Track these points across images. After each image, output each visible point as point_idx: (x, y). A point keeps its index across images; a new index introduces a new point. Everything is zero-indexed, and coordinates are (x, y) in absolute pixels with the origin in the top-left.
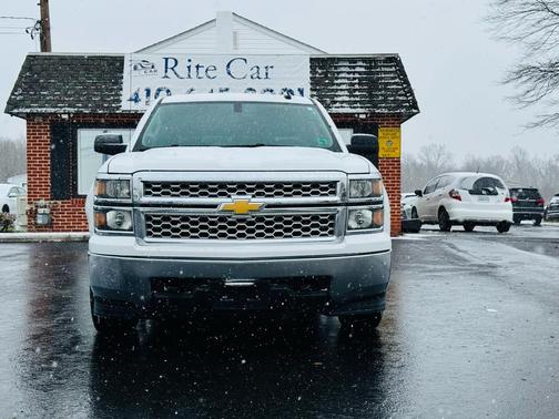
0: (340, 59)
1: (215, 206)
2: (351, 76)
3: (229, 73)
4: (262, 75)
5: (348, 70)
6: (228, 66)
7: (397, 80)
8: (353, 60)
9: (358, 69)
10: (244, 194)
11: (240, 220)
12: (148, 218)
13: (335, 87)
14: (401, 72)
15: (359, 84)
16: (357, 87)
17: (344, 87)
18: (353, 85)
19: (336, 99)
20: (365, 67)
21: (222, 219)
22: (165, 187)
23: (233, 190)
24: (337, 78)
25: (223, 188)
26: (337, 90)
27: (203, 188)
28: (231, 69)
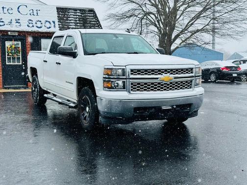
0: (70, 9)
1: (157, 79)
2: (75, 17)
3: (19, 12)
4: (35, 14)
5: (74, 14)
6: (18, 8)
7: (94, 20)
8: (75, 10)
9: (78, 14)
10: (166, 73)
11: (165, 84)
12: (132, 84)
13: (69, 21)
14: (95, 16)
15: (79, 21)
16: (78, 22)
17: (72, 21)
18: (76, 21)
19: (70, 27)
20: (81, 13)
21: (159, 84)
22: (139, 71)
23: (163, 72)
24: (69, 18)
25: (160, 71)
26: (70, 23)
27: (153, 71)
28: (20, 10)
